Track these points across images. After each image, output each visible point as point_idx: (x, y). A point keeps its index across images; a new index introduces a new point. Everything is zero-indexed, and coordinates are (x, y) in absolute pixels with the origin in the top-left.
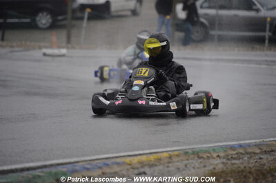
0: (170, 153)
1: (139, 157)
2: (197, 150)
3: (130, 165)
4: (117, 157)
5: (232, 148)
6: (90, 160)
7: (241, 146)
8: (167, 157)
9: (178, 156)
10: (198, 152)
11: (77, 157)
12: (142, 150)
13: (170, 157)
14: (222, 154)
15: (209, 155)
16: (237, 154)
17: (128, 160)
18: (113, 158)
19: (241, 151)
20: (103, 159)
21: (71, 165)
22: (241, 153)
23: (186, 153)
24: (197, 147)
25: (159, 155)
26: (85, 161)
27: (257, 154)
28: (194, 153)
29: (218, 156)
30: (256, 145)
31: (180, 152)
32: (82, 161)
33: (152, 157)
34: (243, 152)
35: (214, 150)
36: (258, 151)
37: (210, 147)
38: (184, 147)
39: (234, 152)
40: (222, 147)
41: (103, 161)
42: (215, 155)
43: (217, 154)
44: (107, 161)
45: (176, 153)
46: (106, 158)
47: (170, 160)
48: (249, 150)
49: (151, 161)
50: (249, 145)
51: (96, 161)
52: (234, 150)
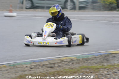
5: (34, 62)
7: (39, 61)
27: (46, 65)
29: (26, 67)
30: (47, 60)
36: (47, 63)
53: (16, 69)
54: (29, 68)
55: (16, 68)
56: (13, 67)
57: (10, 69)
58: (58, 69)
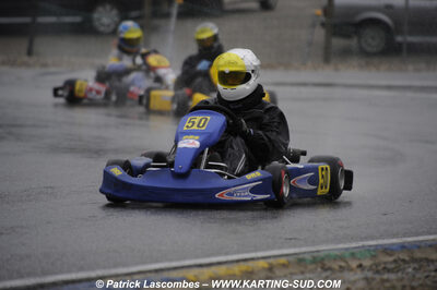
0: (271, 261)
1: (213, 269)
2: (322, 254)
8: (265, 269)
9: (285, 266)
10: (323, 259)
13: (271, 269)
14: (367, 263)
16: (395, 261)
17: (191, 274)
19: (404, 256)
22: (404, 260)
23: (301, 261)
25: (252, 264)
28: (315, 261)
31: (291, 259)
33: (236, 269)
34: (407, 258)
35: (353, 255)
37: (347, 249)
39: (391, 259)
40: (368, 248)
42: (354, 264)
43: (358, 263)
45: (283, 260)
47: (270, 274)
48: (419, 255)
49: (235, 276)
50: (418, 245)
52: (391, 255)
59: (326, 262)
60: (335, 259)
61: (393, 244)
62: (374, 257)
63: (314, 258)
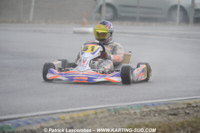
0: (96, 110)
1: (71, 114)
2: (118, 107)
3: (63, 120)
4: (53, 114)
5: (146, 106)
6: (32, 116)
7: (153, 104)
8: (93, 114)
9: (102, 112)
10: (118, 110)
11: (21, 113)
12: (74, 107)
13: (96, 114)
14: (138, 111)
15: (127, 112)
16: (150, 111)
17: (62, 116)
18: (49, 114)
19: (154, 108)
20: (42, 115)
21: (16, 120)
22: (154, 111)
23: (109, 110)
24: (118, 105)
25: (88, 112)
26: (28, 117)
27: (166, 111)
29: (135, 113)
30: (166, 104)
31: (104, 109)
32: (25, 117)
33: (81, 114)
34: (155, 110)
35: (131, 108)
36: (167, 109)
37: (128, 105)
38: (108, 106)
39: (148, 110)
40: (138, 105)
41: (42, 116)
42: (132, 112)
43: (134, 111)
44: (45, 117)
45: (101, 110)
46: (45, 115)
47: (96, 116)
48: (160, 108)
49: (80, 117)
50: (160, 104)
51: (36, 117)
52: (148, 108)
53: (120, 116)
54: (139, 116)
55: (119, 114)
56: (113, 113)
57: (110, 115)
58: (186, 117)
59: (120, 111)
60: (124, 110)
61: (148, 103)
62: (141, 109)
63: (115, 109)
